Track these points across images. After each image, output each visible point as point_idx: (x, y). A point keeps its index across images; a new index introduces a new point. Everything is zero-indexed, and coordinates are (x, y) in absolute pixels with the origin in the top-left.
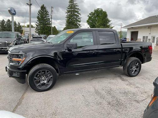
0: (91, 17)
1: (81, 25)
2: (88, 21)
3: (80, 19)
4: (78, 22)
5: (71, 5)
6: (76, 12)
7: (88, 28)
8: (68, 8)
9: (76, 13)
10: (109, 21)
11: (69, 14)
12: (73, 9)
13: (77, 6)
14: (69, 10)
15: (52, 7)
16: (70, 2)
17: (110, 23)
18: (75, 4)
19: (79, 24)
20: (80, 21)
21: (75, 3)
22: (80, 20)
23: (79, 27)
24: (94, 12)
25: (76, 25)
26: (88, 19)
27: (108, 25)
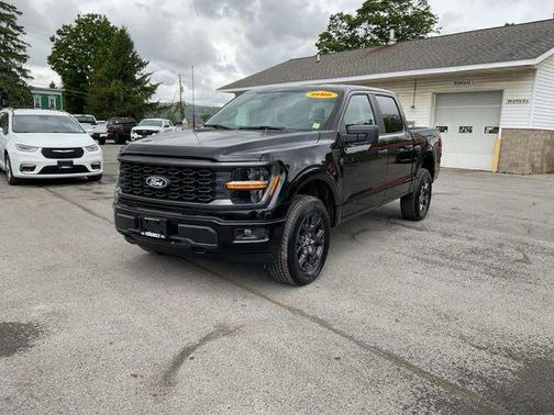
0: (66, 45)
1: (29, 74)
2: (52, 60)
3: (21, 48)
4: (13, 60)
7: (52, 85)
9: (3, 25)
10: (142, 65)
17: (145, 71)
19: (20, 69)
20: (23, 59)
22: (22, 53)
23: (24, 79)
24: (74, 25)
25: (7, 70)
26: (54, 52)
27: (138, 77)
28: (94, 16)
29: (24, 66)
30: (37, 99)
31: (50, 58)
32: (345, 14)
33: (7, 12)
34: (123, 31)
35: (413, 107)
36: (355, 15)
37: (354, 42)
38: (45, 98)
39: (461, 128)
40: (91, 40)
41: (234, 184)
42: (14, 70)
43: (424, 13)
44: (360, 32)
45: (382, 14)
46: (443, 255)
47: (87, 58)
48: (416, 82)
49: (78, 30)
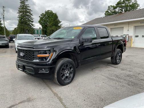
0: (43, 18)
1: (34, 25)
2: (39, 22)
3: (32, 19)
5: (22, 5)
6: (28, 12)
7: (40, 28)
8: (20, 9)
9: (28, 14)
10: (60, 22)
11: (21, 14)
12: (25, 10)
13: (29, 7)
14: (21, 10)
15: (4, 7)
16: (21, 3)
17: (61, 23)
18: (26, 5)
19: (32, 24)
20: (32, 22)
21: (26, 3)
23: (33, 27)
24: (45, 13)
25: (29, 25)
26: (40, 20)
27: (59, 25)
28: (49, 11)
29: (33, 23)
30: (36, 32)
31: (39, 21)
32: (112, 5)
33: (29, 11)
34: (56, 14)
35: (128, 30)
36: (115, 5)
37: (115, 13)
38: (38, 31)
39: (142, 36)
40: (48, 17)
41: (39, 55)
42: (30, 24)
43: (135, 4)
44: (117, 10)
45: (123, 5)
46: (117, 76)
47: (47, 21)
48: (129, 23)
49: (45, 14)
